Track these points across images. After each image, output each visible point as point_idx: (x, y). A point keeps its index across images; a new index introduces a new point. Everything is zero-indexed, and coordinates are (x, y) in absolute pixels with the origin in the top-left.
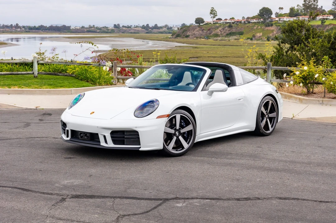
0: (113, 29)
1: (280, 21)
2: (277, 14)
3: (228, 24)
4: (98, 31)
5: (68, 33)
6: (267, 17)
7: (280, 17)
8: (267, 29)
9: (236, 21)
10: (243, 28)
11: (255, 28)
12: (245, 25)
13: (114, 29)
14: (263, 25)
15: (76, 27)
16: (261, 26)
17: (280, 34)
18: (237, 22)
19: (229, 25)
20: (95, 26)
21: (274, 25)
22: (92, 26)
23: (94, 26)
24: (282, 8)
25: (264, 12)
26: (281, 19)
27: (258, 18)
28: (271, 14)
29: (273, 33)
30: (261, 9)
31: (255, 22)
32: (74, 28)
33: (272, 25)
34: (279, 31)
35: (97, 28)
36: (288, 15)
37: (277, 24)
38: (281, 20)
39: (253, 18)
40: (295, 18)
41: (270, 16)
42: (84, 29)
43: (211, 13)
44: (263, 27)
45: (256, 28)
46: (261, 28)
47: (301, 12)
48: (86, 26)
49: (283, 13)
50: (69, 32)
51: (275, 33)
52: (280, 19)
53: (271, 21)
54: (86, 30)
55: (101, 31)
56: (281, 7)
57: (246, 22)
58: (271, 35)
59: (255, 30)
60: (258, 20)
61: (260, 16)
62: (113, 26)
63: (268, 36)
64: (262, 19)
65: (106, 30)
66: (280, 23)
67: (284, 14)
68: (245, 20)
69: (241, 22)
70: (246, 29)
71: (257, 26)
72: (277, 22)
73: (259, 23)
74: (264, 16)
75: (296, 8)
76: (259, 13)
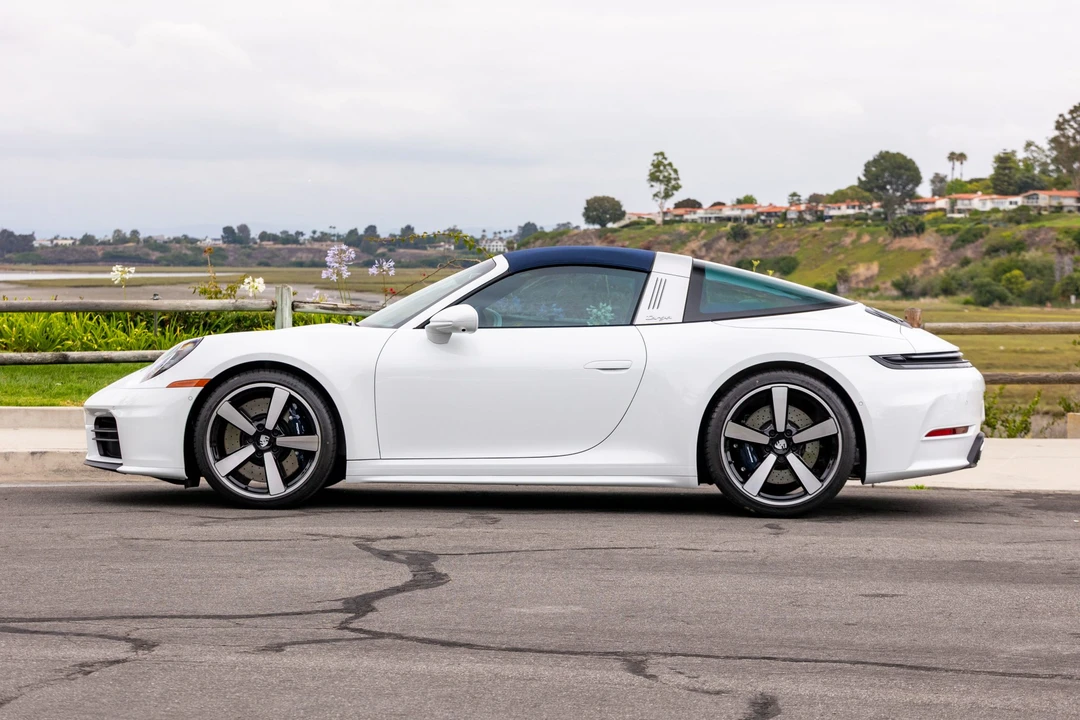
0: (220, 249)
1: (953, 212)
2: (938, 179)
3: (730, 224)
4: (155, 255)
5: (23, 266)
6: (898, 194)
7: (954, 196)
8: (901, 249)
9: (762, 213)
10: (795, 242)
11: (848, 240)
12: (804, 229)
13: (224, 246)
14: (882, 228)
15: (56, 238)
16: (872, 234)
17: (955, 269)
18: (769, 214)
19: (732, 228)
20: (143, 235)
21: (930, 230)
22: (128, 235)
23: (135, 233)
24: (961, 157)
25: (884, 170)
26: (959, 202)
27: (858, 199)
28: (916, 179)
29: (927, 262)
30: (871, 159)
31: (847, 217)
32: (48, 244)
33: (920, 229)
34: (952, 256)
35: (149, 242)
36: (988, 187)
37: (943, 226)
38: (960, 205)
39: (839, 198)
40: (1019, 200)
41: (913, 189)
42: (93, 248)
43: (654, 178)
44: (881, 239)
45: (853, 242)
46: (873, 241)
47: (1044, 171)
48: (99, 236)
49: (966, 178)
50: (27, 262)
51: (934, 263)
52: (953, 203)
53: (915, 212)
54: (100, 254)
55: (168, 255)
56: (958, 152)
57: (808, 217)
58: (917, 271)
59: (845, 249)
60: (860, 207)
61: (870, 190)
62: (219, 234)
63: (904, 277)
64: (876, 205)
65: (189, 253)
66: (952, 220)
67: (971, 181)
68: (803, 207)
69: (785, 214)
70: (810, 246)
71: (853, 231)
72: (941, 217)
73: (863, 218)
74: (883, 188)
75: (1021, 155)
76: (863, 179)
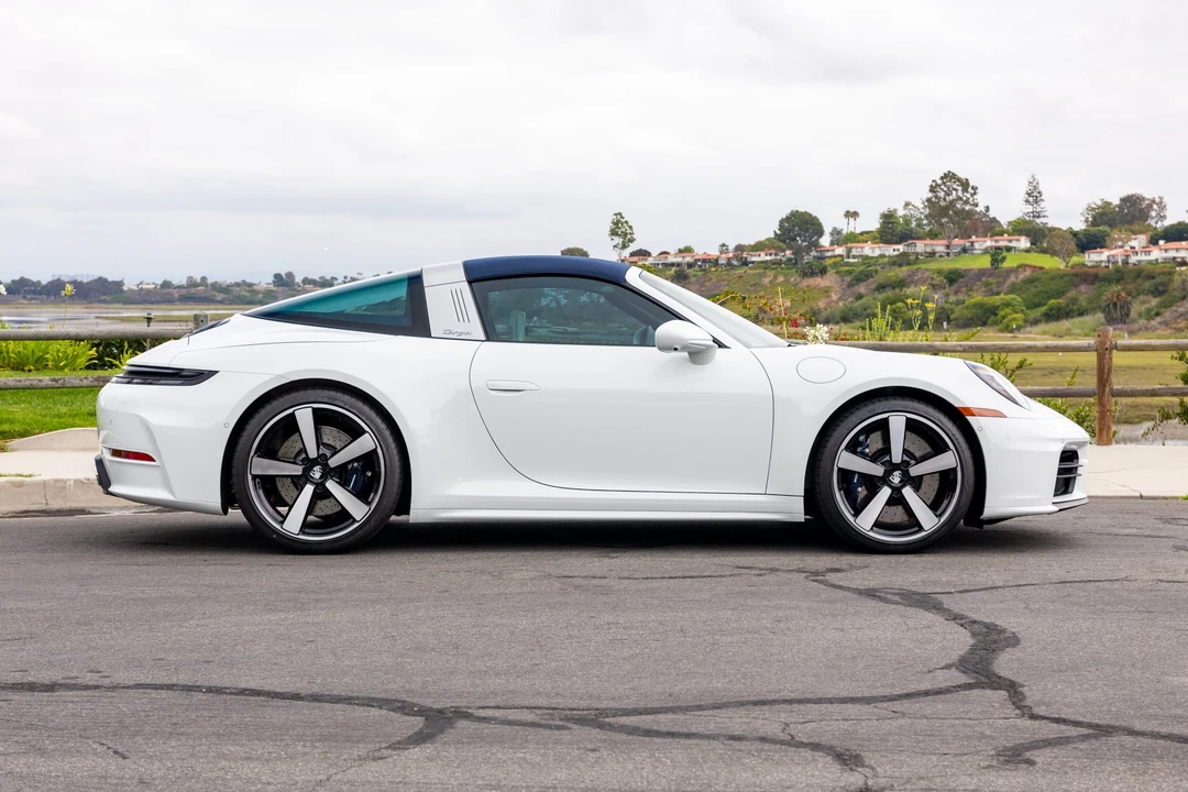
0: (271, 291)
1: (849, 258)
2: (836, 232)
3: (674, 269)
4: (220, 296)
5: (115, 305)
6: (805, 244)
7: (849, 245)
8: (808, 286)
9: (699, 260)
10: (725, 283)
11: (767, 280)
12: (732, 272)
13: (275, 289)
14: (794, 270)
15: (141, 283)
16: (785, 276)
17: (852, 302)
18: (704, 261)
19: (676, 272)
20: (210, 281)
21: (831, 272)
22: (199, 280)
23: (204, 279)
24: (855, 214)
25: (794, 226)
26: (854, 250)
27: (774, 249)
28: (820, 233)
29: (829, 297)
30: (784, 216)
31: (766, 262)
32: (135, 288)
33: (823, 271)
34: (848, 292)
35: (216, 287)
36: (875, 238)
37: (841, 269)
38: (854, 252)
39: (759, 247)
40: (901, 248)
41: (817, 240)
42: (171, 290)
43: (614, 233)
44: (792, 279)
45: (771, 282)
46: (787, 281)
47: (919, 225)
48: (176, 282)
49: (858, 231)
50: (118, 302)
51: (834, 297)
52: (849, 251)
53: (819, 258)
54: (176, 295)
55: (231, 297)
56: (852, 211)
57: (735, 263)
58: (821, 304)
59: (765, 288)
60: (776, 255)
61: (784, 241)
62: (271, 279)
63: (811, 309)
64: (788, 252)
65: (247, 294)
66: (848, 264)
67: (862, 234)
68: (731, 255)
69: (717, 260)
70: (737, 285)
71: (771, 274)
72: (839, 263)
73: (777, 263)
74: (794, 240)
75: (901, 212)
76: (778, 232)
